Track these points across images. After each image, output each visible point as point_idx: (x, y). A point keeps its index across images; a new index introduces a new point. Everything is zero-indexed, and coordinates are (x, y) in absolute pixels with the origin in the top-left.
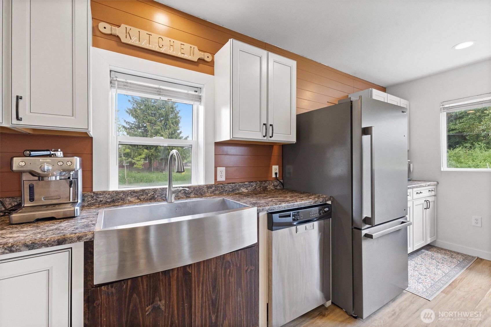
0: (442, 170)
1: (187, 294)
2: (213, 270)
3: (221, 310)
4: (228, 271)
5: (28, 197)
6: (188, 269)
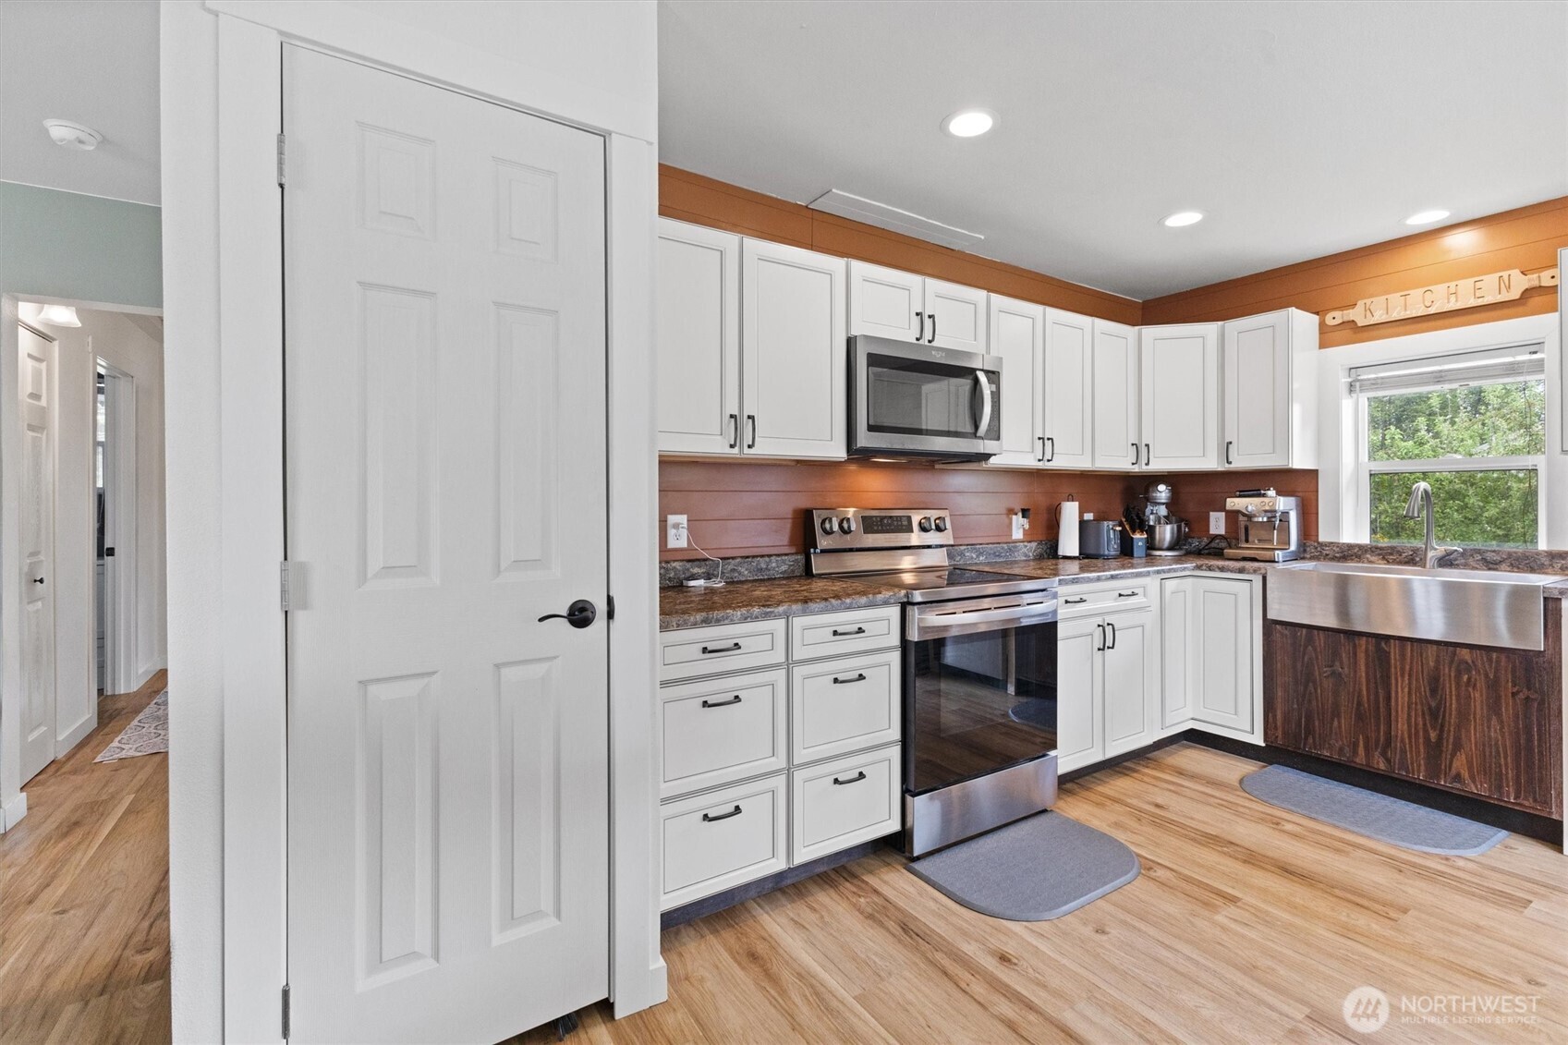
1: (1382, 677)
2: (1431, 663)
3: (1449, 731)
4: (1465, 677)
5: (1244, 538)
6: (1383, 645)
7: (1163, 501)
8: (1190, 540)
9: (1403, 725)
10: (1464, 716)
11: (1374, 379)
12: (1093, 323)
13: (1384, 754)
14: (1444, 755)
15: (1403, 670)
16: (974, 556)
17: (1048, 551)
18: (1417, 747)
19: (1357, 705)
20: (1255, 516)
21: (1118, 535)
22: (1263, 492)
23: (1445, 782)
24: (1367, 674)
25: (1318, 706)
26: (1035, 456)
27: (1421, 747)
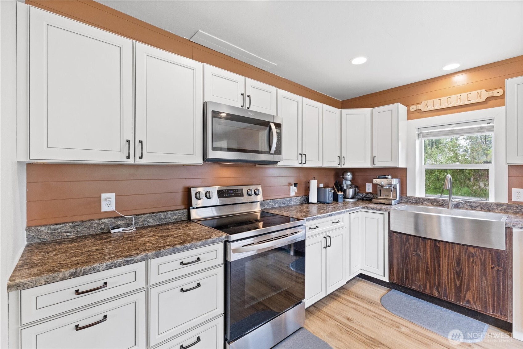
1: (437, 257)
2: (457, 253)
3: (465, 282)
4: (472, 259)
5: (379, 194)
6: (437, 244)
7: (350, 179)
8: (359, 194)
9: (445, 278)
10: (471, 276)
11: (427, 133)
12: (323, 106)
13: (437, 289)
14: (462, 292)
15: (445, 254)
16: (274, 204)
17: (305, 200)
18: (451, 288)
19: (426, 268)
20: (384, 186)
21: (332, 194)
22: (387, 176)
23: (463, 303)
24: (430, 254)
25: (410, 267)
26: (298, 162)
27: (453, 288)
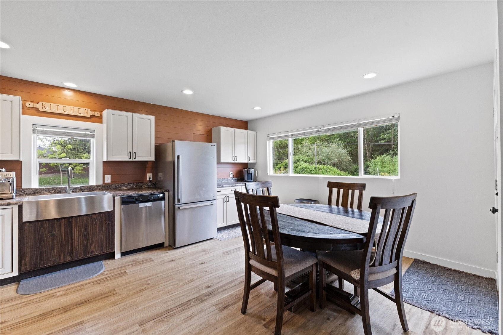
0: (268, 175)
1: (70, 231)
2: (85, 221)
3: (90, 239)
4: (94, 223)
6: (70, 220)
9: (76, 243)
10: (94, 234)
11: (43, 130)
13: (70, 255)
14: (88, 247)
15: (76, 226)
19: (61, 242)
23: (89, 255)
25: (45, 248)
27: (82, 248)
